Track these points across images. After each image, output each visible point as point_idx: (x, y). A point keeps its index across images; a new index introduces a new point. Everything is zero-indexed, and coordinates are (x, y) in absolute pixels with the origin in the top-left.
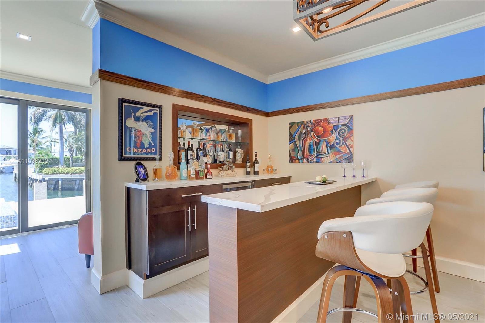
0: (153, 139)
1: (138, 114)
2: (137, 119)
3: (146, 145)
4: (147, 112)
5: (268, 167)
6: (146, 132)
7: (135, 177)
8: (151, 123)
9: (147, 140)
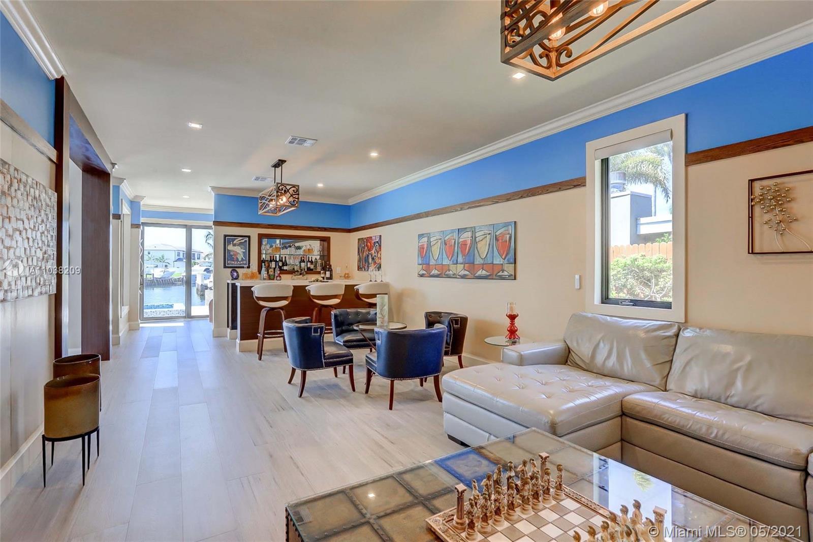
0: (245, 256)
1: (235, 242)
2: (234, 245)
3: (240, 259)
4: (240, 240)
5: (345, 274)
6: (239, 252)
7: (231, 278)
8: (243, 246)
9: (240, 257)
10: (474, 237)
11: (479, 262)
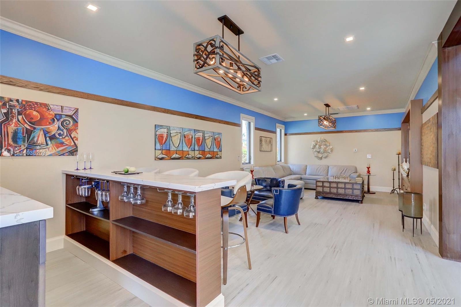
10: (204, 136)
11: (207, 150)
